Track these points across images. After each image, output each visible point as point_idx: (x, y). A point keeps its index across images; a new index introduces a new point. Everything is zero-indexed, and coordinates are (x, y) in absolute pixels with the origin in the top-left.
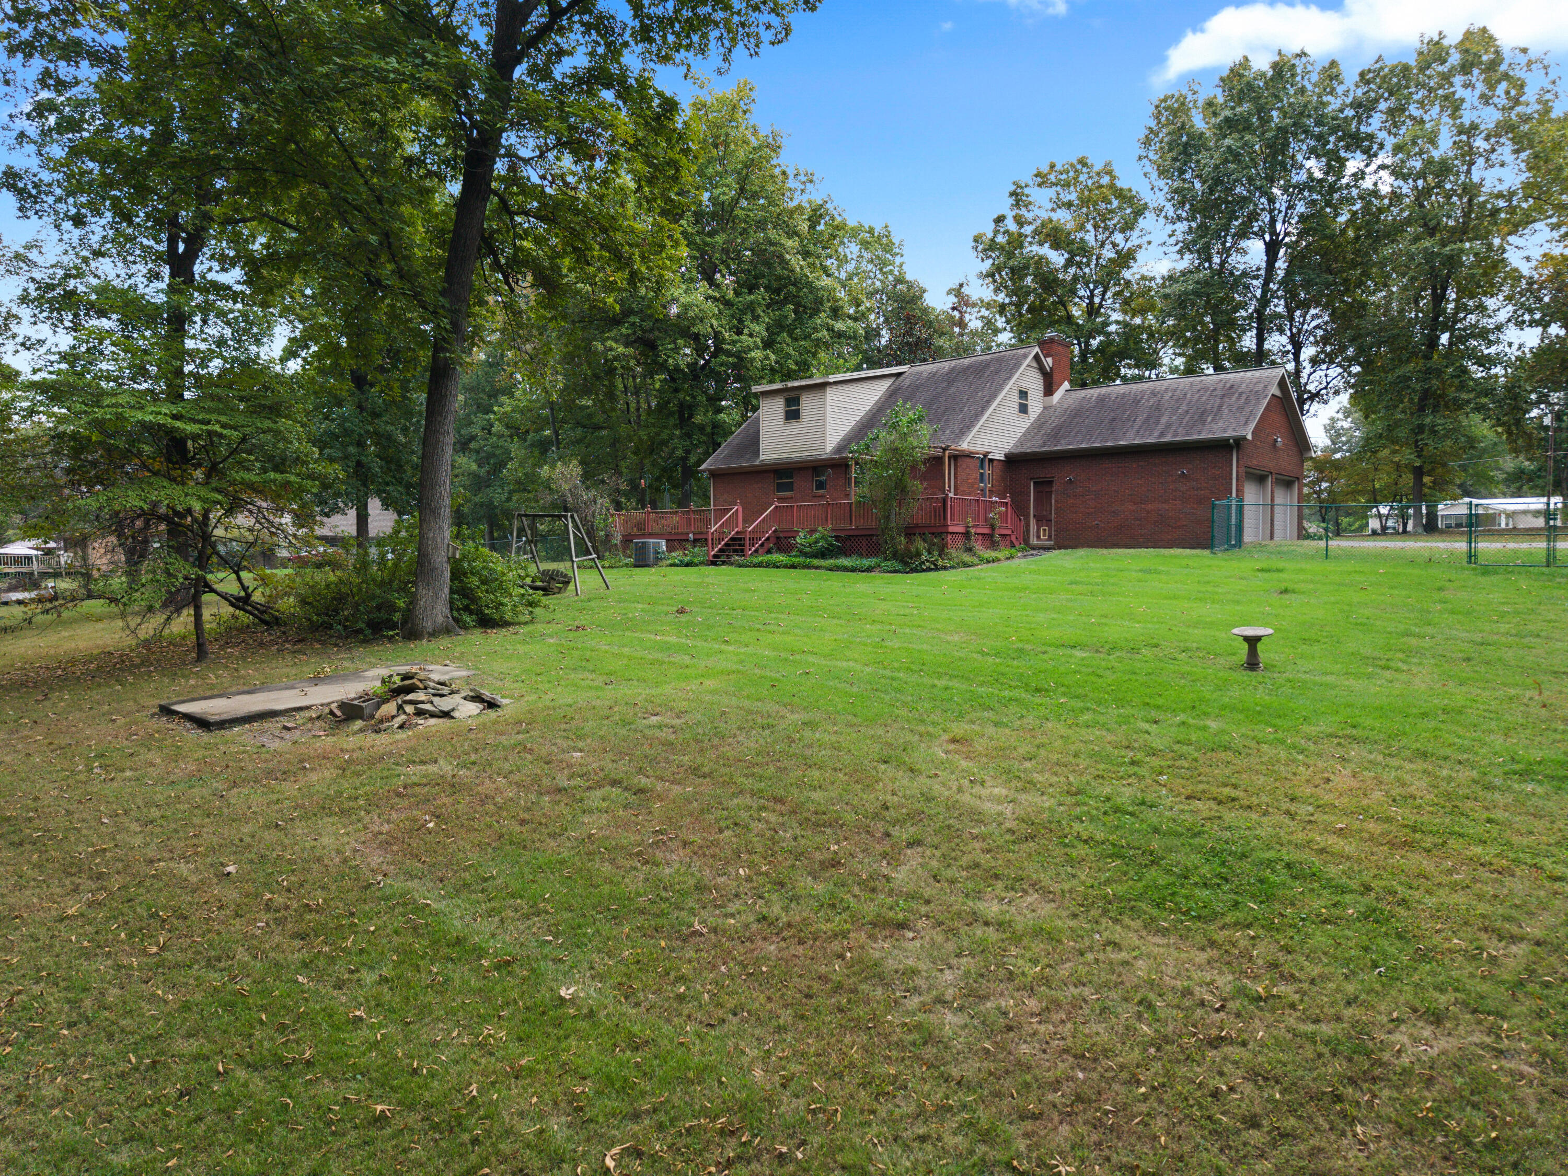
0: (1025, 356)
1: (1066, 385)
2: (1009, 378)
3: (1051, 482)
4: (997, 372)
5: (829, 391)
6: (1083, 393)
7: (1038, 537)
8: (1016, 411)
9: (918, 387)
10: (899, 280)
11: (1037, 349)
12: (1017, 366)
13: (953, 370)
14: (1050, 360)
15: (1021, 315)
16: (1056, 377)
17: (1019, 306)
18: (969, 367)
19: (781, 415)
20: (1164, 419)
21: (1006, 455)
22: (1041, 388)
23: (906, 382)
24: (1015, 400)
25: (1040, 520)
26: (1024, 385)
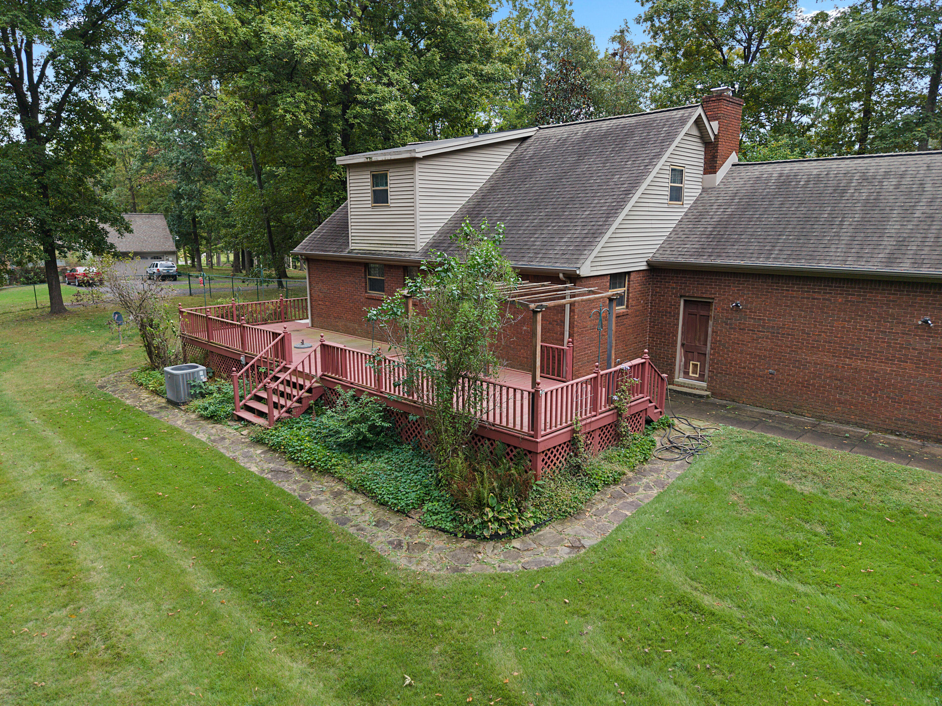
0: (683, 121)
1: (734, 158)
2: (658, 156)
3: (709, 304)
4: (643, 144)
5: (418, 168)
6: (756, 170)
7: (686, 373)
8: (666, 199)
9: (543, 158)
10: (570, 28)
11: (700, 111)
12: (670, 137)
13: (586, 136)
14: (715, 125)
15: (677, 60)
16: (721, 149)
17: (674, 50)
18: (607, 134)
19: (369, 196)
20: (893, 227)
21: (649, 263)
22: (701, 163)
23: (529, 149)
24: (666, 183)
25: (689, 352)
26: (678, 162)
